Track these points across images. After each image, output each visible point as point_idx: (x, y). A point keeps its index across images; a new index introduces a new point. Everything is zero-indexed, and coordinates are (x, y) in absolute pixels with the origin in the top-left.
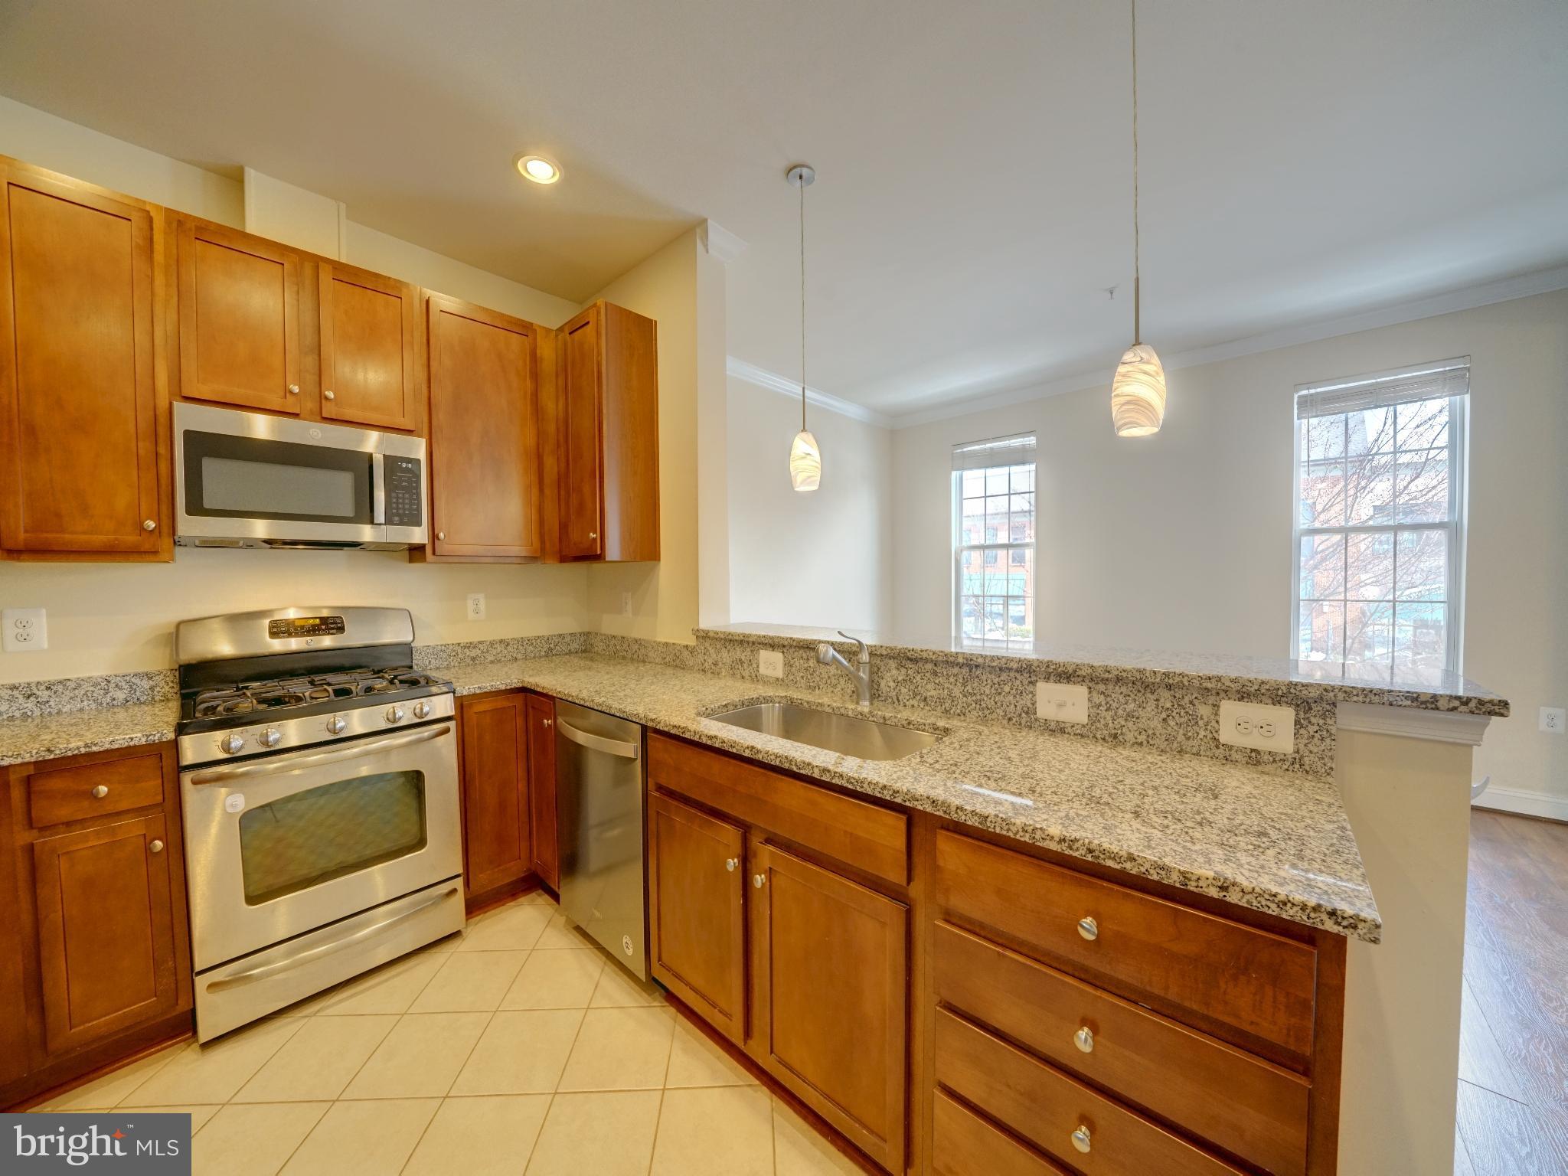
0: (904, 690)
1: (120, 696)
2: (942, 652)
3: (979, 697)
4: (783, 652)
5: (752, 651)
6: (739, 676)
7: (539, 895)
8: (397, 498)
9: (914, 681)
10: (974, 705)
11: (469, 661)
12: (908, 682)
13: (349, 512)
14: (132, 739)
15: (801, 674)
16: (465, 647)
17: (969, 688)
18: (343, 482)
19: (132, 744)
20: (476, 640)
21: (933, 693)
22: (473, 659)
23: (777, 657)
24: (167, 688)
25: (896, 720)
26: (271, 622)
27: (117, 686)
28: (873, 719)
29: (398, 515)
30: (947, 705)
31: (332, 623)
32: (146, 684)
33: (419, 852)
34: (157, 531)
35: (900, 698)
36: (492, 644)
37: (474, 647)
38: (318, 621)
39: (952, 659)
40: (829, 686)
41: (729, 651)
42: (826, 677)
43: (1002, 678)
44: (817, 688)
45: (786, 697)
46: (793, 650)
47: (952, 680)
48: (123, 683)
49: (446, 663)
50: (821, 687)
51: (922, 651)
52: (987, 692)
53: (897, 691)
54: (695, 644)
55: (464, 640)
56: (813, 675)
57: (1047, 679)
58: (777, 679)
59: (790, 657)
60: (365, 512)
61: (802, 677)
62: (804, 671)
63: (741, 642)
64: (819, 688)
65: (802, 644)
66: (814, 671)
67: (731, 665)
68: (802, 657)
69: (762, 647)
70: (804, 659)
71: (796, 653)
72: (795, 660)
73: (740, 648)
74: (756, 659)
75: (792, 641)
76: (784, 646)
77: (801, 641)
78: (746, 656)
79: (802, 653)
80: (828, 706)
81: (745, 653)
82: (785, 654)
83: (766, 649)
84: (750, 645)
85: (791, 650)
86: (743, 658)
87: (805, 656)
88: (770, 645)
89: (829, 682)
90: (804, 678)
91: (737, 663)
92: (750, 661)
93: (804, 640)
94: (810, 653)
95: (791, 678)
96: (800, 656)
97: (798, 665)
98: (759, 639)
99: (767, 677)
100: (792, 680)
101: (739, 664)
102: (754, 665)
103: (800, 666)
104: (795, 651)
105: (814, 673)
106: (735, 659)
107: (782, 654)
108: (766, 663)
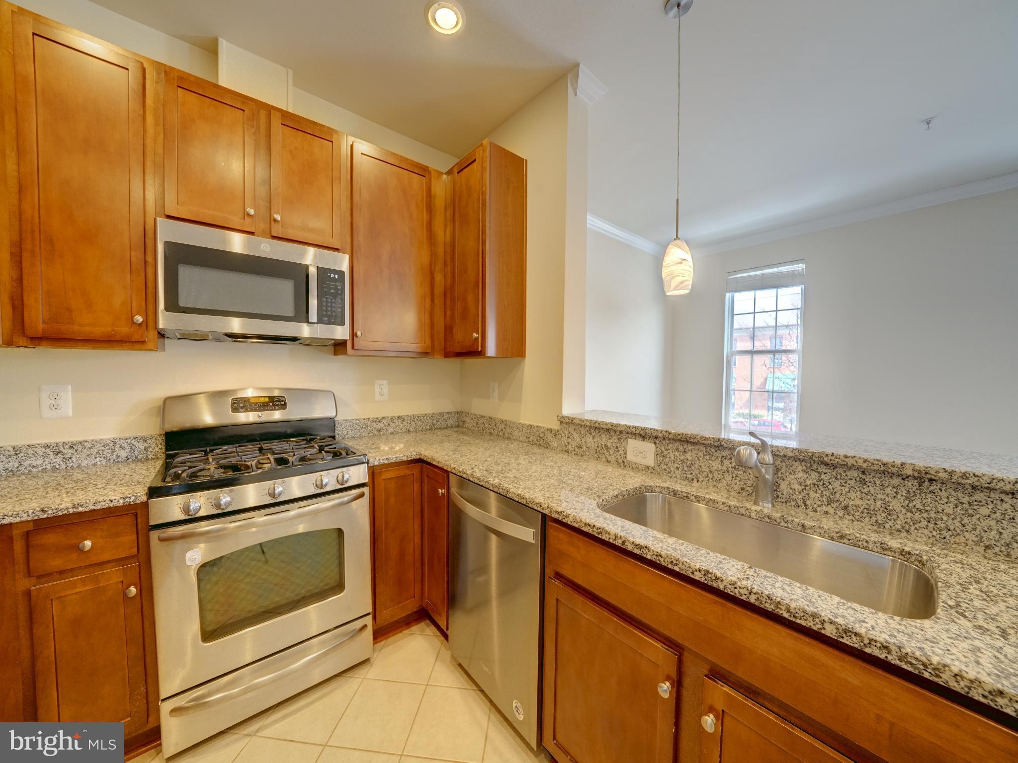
0: (812, 494)
1: (124, 454)
3: (933, 515)
4: (655, 443)
5: (619, 439)
6: (604, 459)
7: (428, 626)
8: (327, 302)
9: (830, 487)
10: (925, 523)
11: (375, 432)
12: (821, 488)
13: (290, 313)
14: (111, 501)
15: (676, 465)
16: (373, 421)
17: (917, 503)
18: (286, 288)
19: (111, 505)
20: (380, 416)
21: (858, 502)
22: (379, 431)
23: (649, 448)
24: (157, 449)
26: (232, 399)
27: (121, 447)
28: (786, 525)
29: (327, 315)
30: (880, 517)
31: (277, 401)
32: (141, 446)
33: (339, 596)
34: (144, 325)
36: (392, 419)
37: (380, 422)
38: (267, 399)
40: (711, 480)
41: (594, 437)
42: (708, 470)
43: (977, 498)
44: (695, 480)
45: (668, 488)
46: (667, 441)
47: (889, 491)
48: (125, 445)
49: (359, 434)
50: (700, 480)
51: (846, 457)
52: (949, 511)
53: (803, 494)
54: (559, 428)
55: (373, 415)
56: (690, 467)
58: (648, 467)
59: (663, 449)
60: (302, 315)
61: (677, 468)
62: (679, 463)
63: (608, 430)
64: (698, 481)
65: (679, 437)
66: (692, 464)
67: (596, 450)
68: (677, 449)
69: (630, 437)
70: (680, 452)
71: (671, 445)
72: (669, 451)
73: (606, 435)
74: (624, 447)
75: (667, 434)
76: (656, 437)
77: (679, 435)
78: (612, 443)
79: (678, 446)
80: (723, 503)
81: (611, 441)
82: (657, 445)
83: (635, 439)
84: (618, 433)
85: (664, 442)
86: (609, 445)
87: (681, 448)
88: (640, 435)
89: (710, 476)
90: (680, 469)
91: (602, 449)
92: (617, 447)
93: (683, 434)
94: (688, 447)
95: (663, 468)
96: (675, 448)
97: (673, 456)
98: (628, 429)
99: (635, 463)
100: (665, 470)
101: (605, 449)
102: (622, 452)
103: (676, 458)
104: (670, 443)
105: (692, 466)
106: (600, 444)
107: (653, 445)
108: (635, 451)
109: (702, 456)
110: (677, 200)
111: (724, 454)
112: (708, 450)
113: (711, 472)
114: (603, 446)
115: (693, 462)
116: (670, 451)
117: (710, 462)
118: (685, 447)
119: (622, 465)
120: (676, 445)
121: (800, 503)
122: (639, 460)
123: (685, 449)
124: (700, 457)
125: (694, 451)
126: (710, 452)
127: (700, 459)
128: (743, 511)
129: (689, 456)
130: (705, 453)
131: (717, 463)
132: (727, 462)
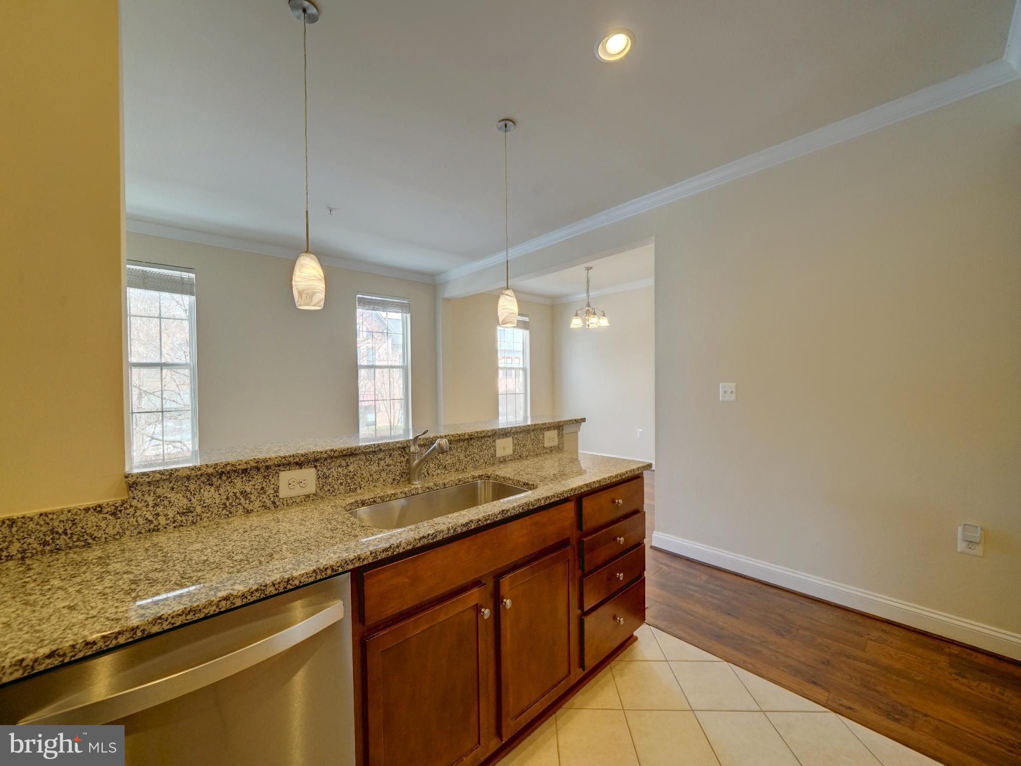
0: (432, 466)
2: (457, 434)
3: (472, 456)
4: (316, 467)
5: (264, 477)
6: (241, 511)
9: (438, 457)
10: (470, 461)
12: (435, 459)
15: (339, 481)
17: (468, 452)
21: (450, 461)
23: (309, 475)
25: (452, 483)
28: (437, 488)
30: (457, 466)
35: (429, 472)
39: (462, 437)
41: (218, 488)
43: (482, 442)
44: (359, 488)
46: (329, 461)
47: (459, 450)
50: (362, 486)
52: (476, 451)
53: (427, 467)
54: (125, 497)
56: (353, 478)
57: (499, 438)
58: (308, 496)
59: (325, 470)
61: (341, 484)
62: (343, 478)
63: (245, 471)
64: (361, 488)
65: (345, 452)
66: (355, 475)
67: (225, 504)
68: (340, 466)
69: (283, 469)
70: (343, 467)
71: (333, 464)
72: (331, 470)
73: (242, 478)
74: (273, 484)
75: (333, 453)
76: (316, 460)
77: (344, 450)
78: (254, 485)
79: (341, 462)
80: (401, 493)
81: (252, 483)
82: (318, 468)
83: (290, 470)
84: (262, 470)
85: (325, 463)
86: (248, 490)
87: (344, 463)
88: (296, 463)
89: (371, 479)
90: (344, 484)
91: (237, 498)
92: (262, 488)
93: (348, 449)
94: (350, 460)
95: (326, 489)
96: (338, 464)
97: (336, 473)
98: (283, 460)
99: (291, 498)
100: (329, 490)
101: (241, 497)
102: (270, 491)
103: (339, 475)
104: (332, 462)
105: (355, 476)
106: (231, 494)
107: (314, 469)
108: (290, 484)
109: (363, 464)
110: (307, 212)
111: (380, 456)
112: (368, 457)
113: (371, 475)
114: (238, 494)
115: (356, 473)
116: (333, 470)
117: (370, 467)
118: (347, 461)
119: (273, 508)
120: (338, 461)
121: (426, 474)
122: (299, 491)
123: (347, 463)
124: (362, 465)
125: (356, 462)
126: (369, 459)
127: (361, 467)
128: (413, 492)
129: (351, 468)
130: (365, 461)
131: (375, 466)
132: (382, 463)
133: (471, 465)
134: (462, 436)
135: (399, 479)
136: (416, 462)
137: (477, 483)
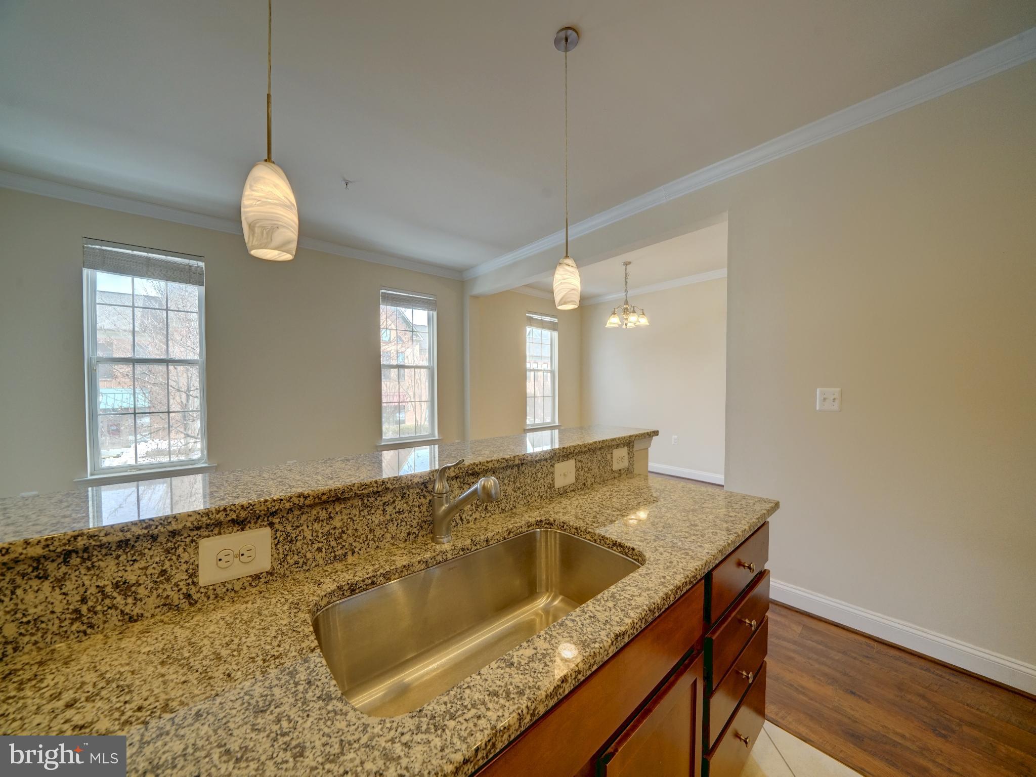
2: (504, 459)
3: (524, 488)
4: (271, 525)
5: (168, 551)
10: (521, 496)
15: (316, 546)
17: (518, 484)
30: (503, 504)
35: (463, 517)
39: (511, 463)
40: (371, 542)
42: (367, 531)
43: (537, 468)
44: (350, 553)
46: (297, 512)
47: (506, 481)
50: (356, 550)
52: (529, 482)
56: (341, 538)
57: (558, 461)
58: (257, 577)
59: (289, 528)
61: (319, 550)
62: (322, 540)
63: (123, 544)
64: (353, 553)
65: (324, 497)
66: (343, 532)
67: (77, 611)
68: (317, 519)
69: (206, 533)
70: (322, 521)
71: (304, 517)
72: (301, 528)
73: (118, 557)
74: (186, 562)
75: (302, 499)
76: (273, 514)
77: (323, 494)
78: (146, 568)
79: (318, 513)
81: (142, 564)
82: (277, 526)
83: (220, 534)
84: (162, 539)
85: (290, 516)
86: (132, 578)
87: (323, 515)
88: (233, 521)
89: (370, 536)
90: (324, 550)
91: (105, 596)
92: (163, 572)
93: (330, 491)
94: (334, 509)
95: (292, 562)
96: (313, 517)
97: (310, 533)
98: (204, 519)
99: (224, 584)
100: (296, 563)
101: (115, 594)
102: (180, 576)
103: (314, 534)
104: (302, 514)
105: (343, 535)
106: (93, 590)
107: (268, 529)
108: (220, 560)
109: (357, 513)
110: (269, 96)
111: (385, 499)
112: (366, 501)
113: (370, 531)
114: (108, 589)
115: (345, 529)
116: (305, 527)
117: (369, 517)
118: (330, 510)
119: (185, 605)
120: (314, 512)
122: (239, 570)
123: (330, 513)
124: (355, 516)
125: (344, 511)
126: (369, 504)
127: (355, 519)
128: (439, 558)
129: (337, 522)
130: (361, 508)
131: (378, 516)
132: (389, 509)
133: (522, 503)
134: (511, 461)
135: (417, 532)
136: (443, 508)
137: (535, 533)
